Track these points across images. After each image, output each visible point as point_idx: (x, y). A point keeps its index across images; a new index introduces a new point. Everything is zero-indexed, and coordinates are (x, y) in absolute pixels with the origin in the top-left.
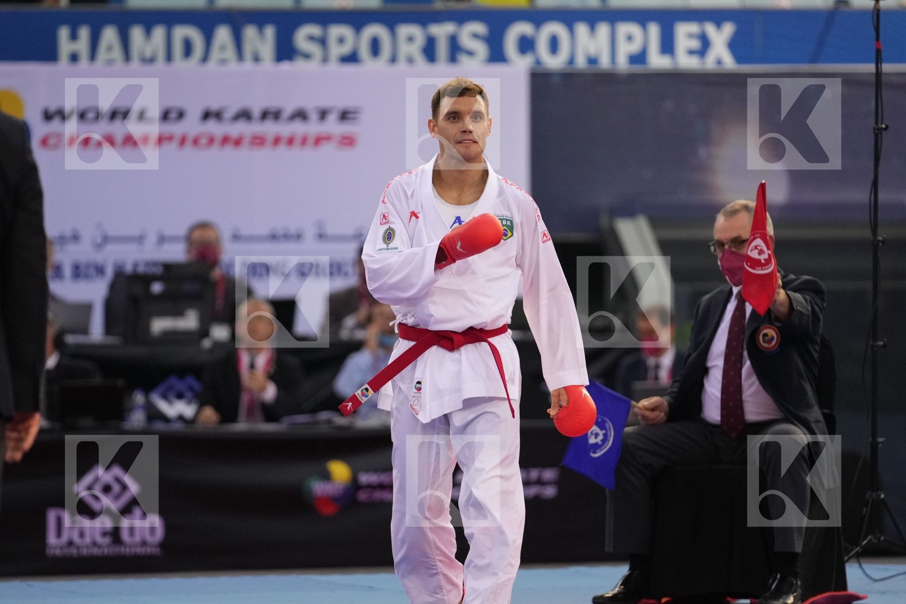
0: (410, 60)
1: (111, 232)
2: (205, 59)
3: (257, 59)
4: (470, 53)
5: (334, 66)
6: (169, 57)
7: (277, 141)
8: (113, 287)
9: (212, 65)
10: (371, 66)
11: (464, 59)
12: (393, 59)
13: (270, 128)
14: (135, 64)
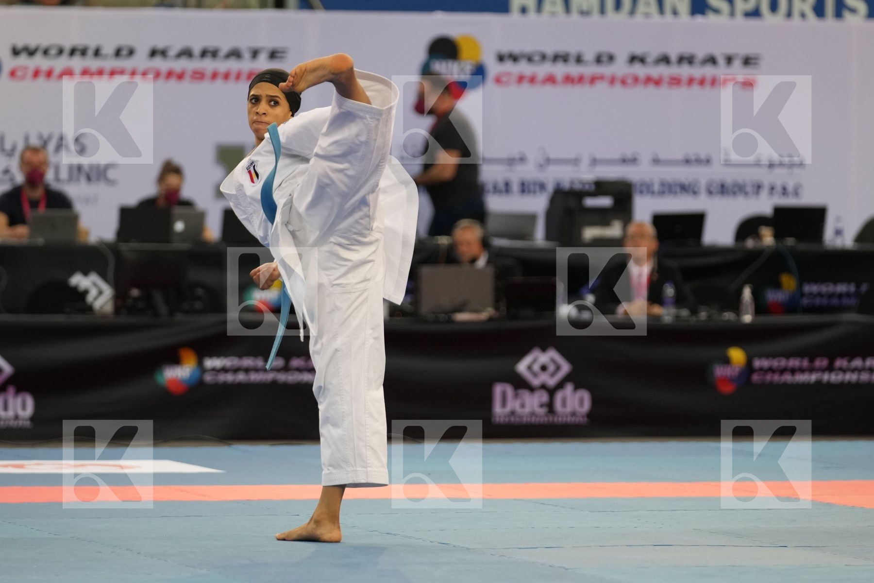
0: (803, 15)
1: (552, 156)
2: (632, 12)
3: (675, 13)
4: (853, 11)
5: (739, 19)
6: (602, 11)
7: (691, 81)
8: (553, 201)
9: (639, 18)
10: (769, 19)
11: (847, 15)
12: (789, 14)
13: (685, 71)
14: (575, 16)
